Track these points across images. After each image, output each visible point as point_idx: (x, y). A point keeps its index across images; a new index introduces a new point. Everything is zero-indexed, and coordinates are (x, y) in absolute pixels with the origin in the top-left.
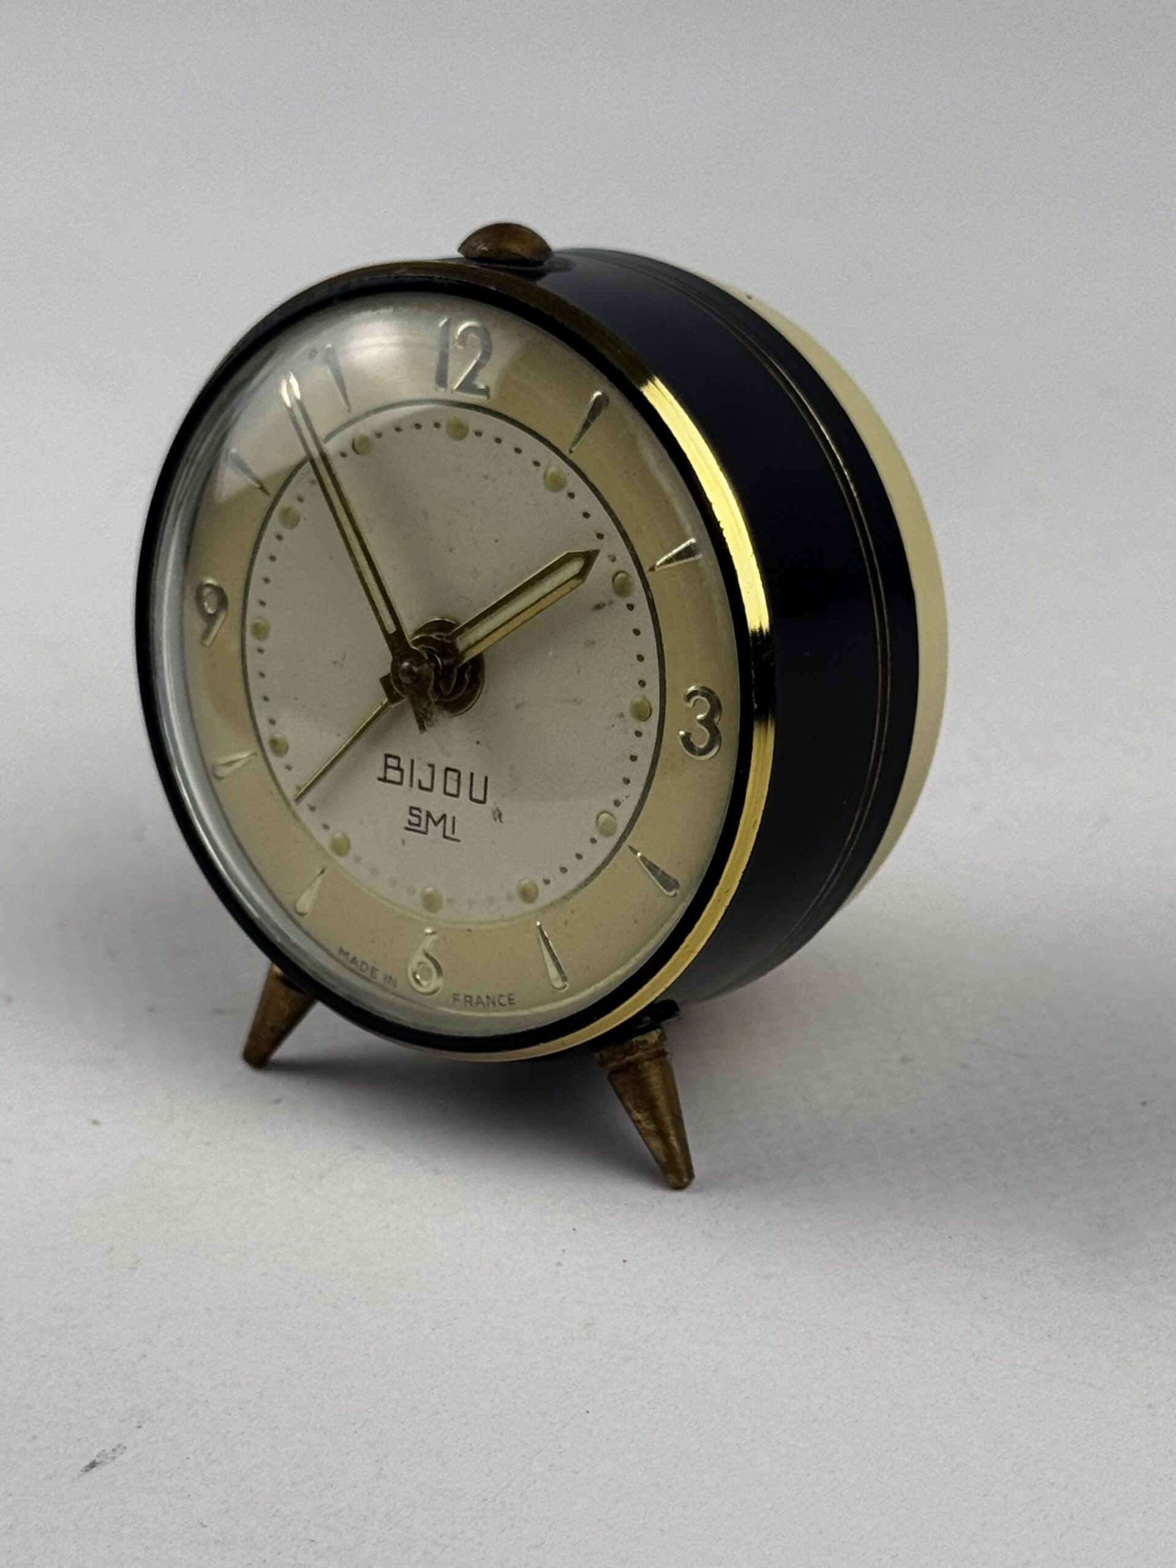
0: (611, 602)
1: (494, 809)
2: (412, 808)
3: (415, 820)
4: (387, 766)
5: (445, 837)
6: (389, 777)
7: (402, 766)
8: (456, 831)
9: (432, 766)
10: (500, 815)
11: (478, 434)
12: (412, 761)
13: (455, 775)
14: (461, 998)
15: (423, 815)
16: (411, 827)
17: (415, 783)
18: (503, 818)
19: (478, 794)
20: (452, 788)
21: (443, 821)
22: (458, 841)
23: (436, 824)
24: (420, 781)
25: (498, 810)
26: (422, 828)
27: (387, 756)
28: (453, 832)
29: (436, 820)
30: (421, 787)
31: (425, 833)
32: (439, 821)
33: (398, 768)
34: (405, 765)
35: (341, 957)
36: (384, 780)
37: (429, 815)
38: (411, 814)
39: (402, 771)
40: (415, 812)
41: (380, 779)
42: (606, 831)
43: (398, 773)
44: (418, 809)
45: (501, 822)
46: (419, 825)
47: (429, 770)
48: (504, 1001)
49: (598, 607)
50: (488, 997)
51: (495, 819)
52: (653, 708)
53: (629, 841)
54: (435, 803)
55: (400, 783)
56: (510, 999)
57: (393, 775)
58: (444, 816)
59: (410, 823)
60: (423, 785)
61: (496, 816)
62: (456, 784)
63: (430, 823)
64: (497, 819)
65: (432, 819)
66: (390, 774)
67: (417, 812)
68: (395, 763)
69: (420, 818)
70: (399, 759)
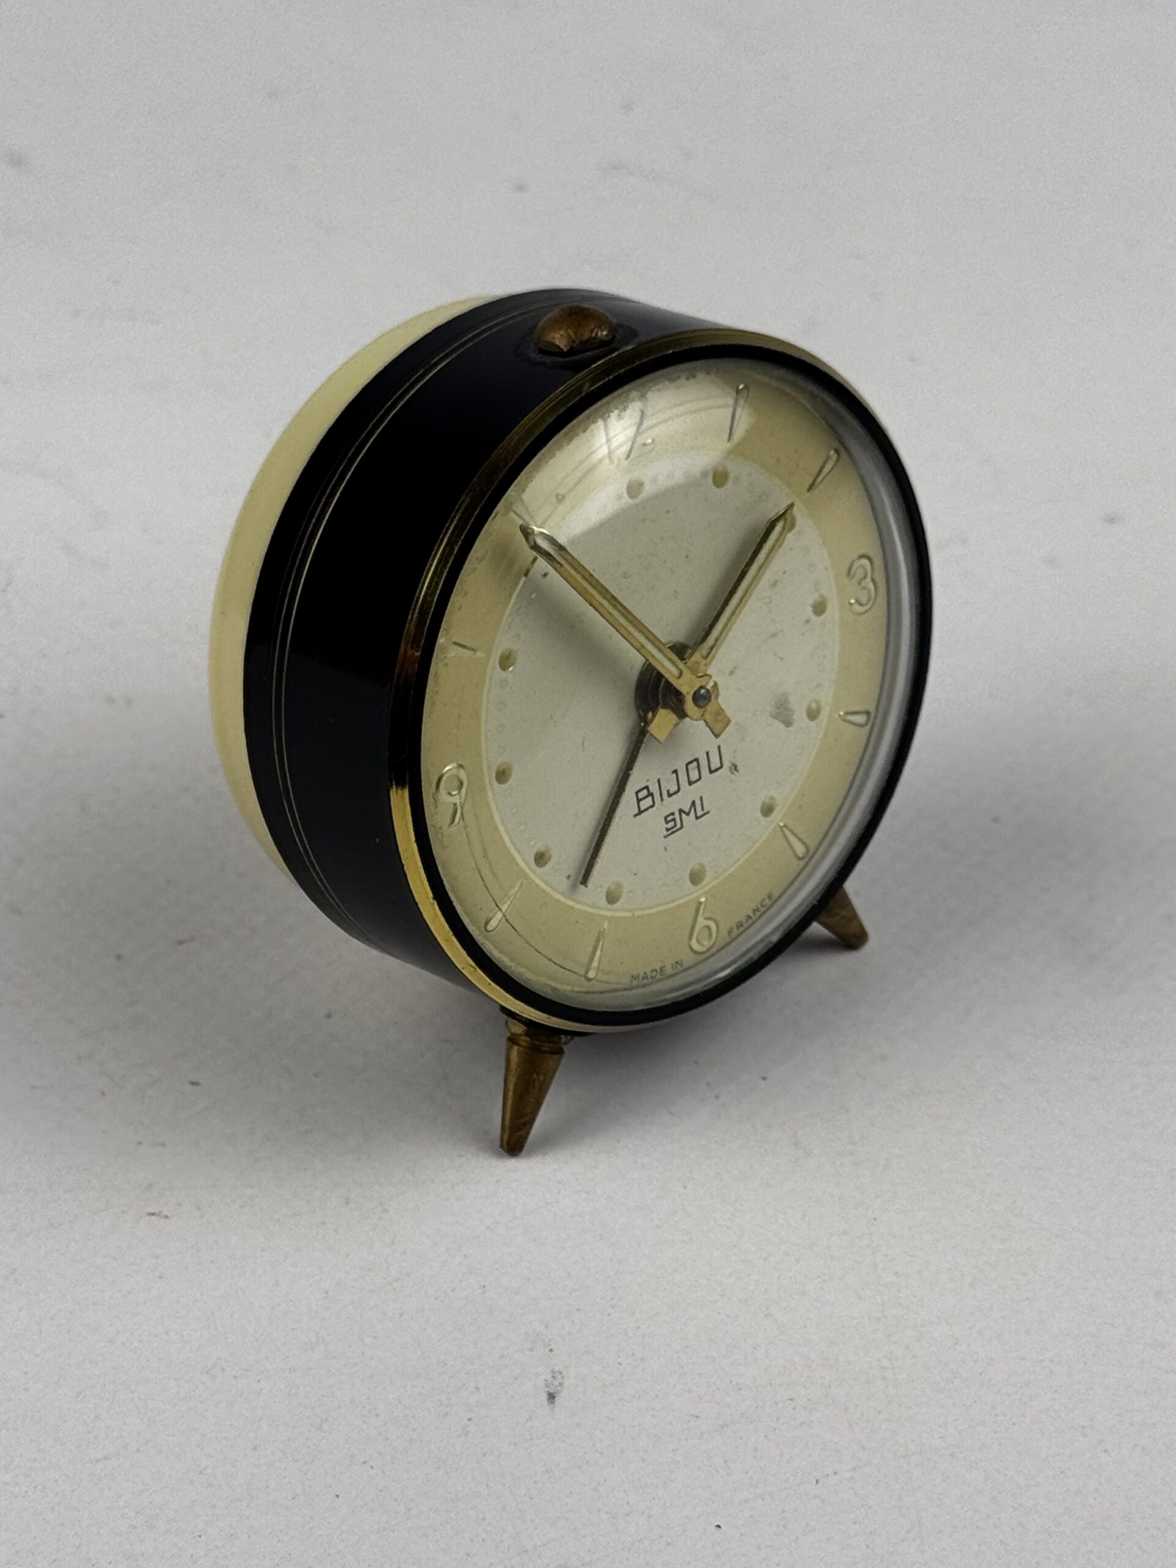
1: (730, 765)
2: (666, 817)
4: (639, 800)
5: (697, 818)
6: (642, 808)
7: (650, 790)
8: (705, 807)
9: (675, 771)
10: (736, 767)
12: (658, 781)
13: (695, 763)
14: (734, 927)
15: (677, 816)
16: (671, 832)
17: (665, 795)
18: (738, 767)
19: (715, 763)
20: (694, 775)
21: (693, 808)
22: (707, 814)
23: (688, 814)
24: (668, 791)
25: (732, 764)
26: (679, 826)
27: (637, 793)
28: (703, 809)
29: (687, 811)
30: (669, 795)
31: (681, 827)
32: (690, 811)
33: (649, 794)
34: (654, 788)
35: (635, 983)
36: (640, 812)
37: (681, 811)
39: (652, 794)
40: (668, 819)
41: (635, 816)
43: (650, 798)
44: (673, 814)
45: (738, 771)
46: (675, 825)
47: (674, 775)
48: (766, 902)
50: (754, 910)
51: (733, 773)
54: (685, 798)
55: (654, 805)
56: (769, 898)
57: (648, 802)
58: (693, 803)
59: (667, 830)
60: (671, 792)
61: (733, 770)
62: (697, 770)
63: (683, 814)
64: (735, 772)
65: (684, 812)
66: (645, 804)
67: (672, 817)
68: (644, 793)
69: (674, 820)
70: (646, 788)
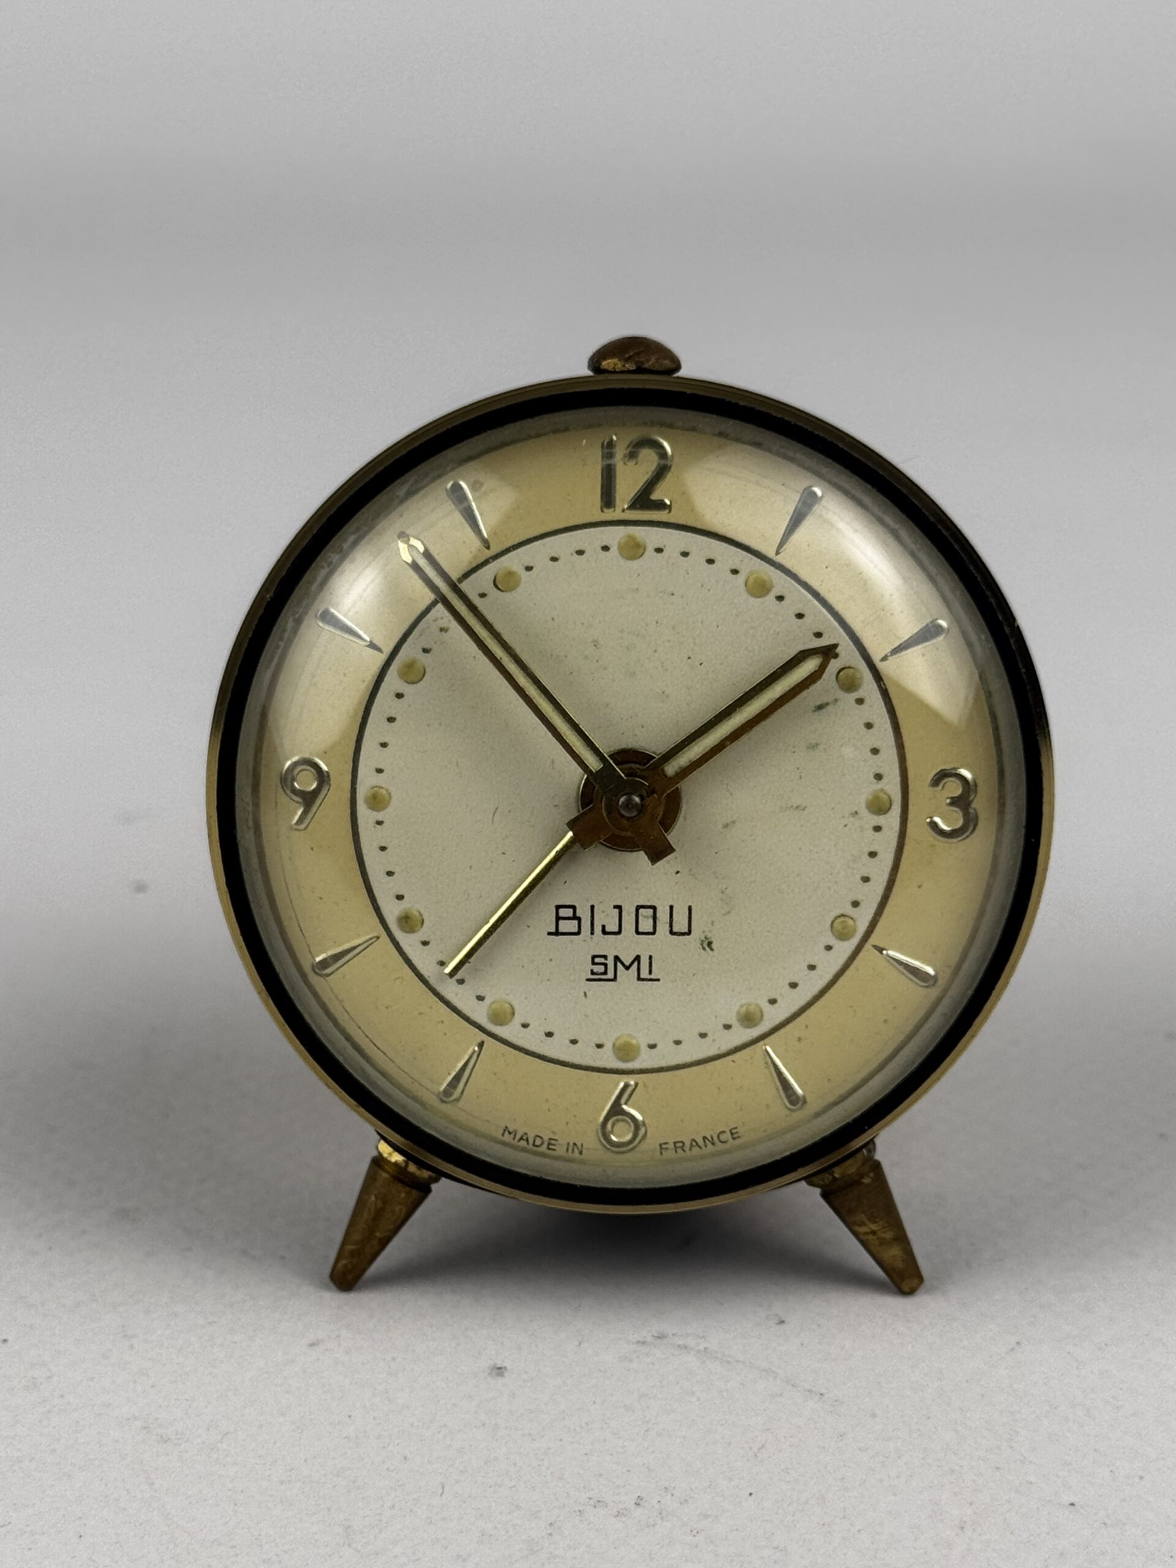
0: (836, 700)
1: (703, 938)
2: (594, 957)
3: (601, 969)
4: (558, 918)
5: (639, 979)
6: (561, 930)
7: (578, 915)
8: (653, 971)
9: (619, 907)
10: (710, 944)
11: (659, 550)
12: (592, 907)
13: (651, 911)
14: (671, 1146)
15: (610, 962)
16: (595, 978)
17: (598, 929)
18: (714, 946)
19: (681, 925)
20: (646, 925)
21: (636, 964)
22: (658, 980)
23: (627, 968)
24: (604, 927)
25: (706, 938)
26: (610, 975)
27: (558, 907)
28: (650, 972)
29: (627, 964)
30: (604, 932)
31: (615, 979)
32: (632, 963)
33: (575, 917)
34: (584, 913)
36: (557, 933)
37: (617, 959)
38: (593, 963)
39: (579, 919)
40: (597, 960)
41: (550, 934)
42: (843, 936)
43: (576, 922)
44: (605, 957)
45: (712, 950)
46: (605, 973)
47: (617, 911)
48: (727, 1136)
49: (820, 707)
50: (705, 1138)
51: (704, 949)
52: (892, 798)
53: (873, 940)
54: (627, 946)
55: (578, 933)
56: (732, 1134)
57: (571, 926)
58: (638, 958)
59: (593, 973)
60: (607, 929)
61: (705, 945)
62: (651, 921)
63: (619, 964)
64: (707, 948)
65: (622, 963)
66: (564, 926)
67: (602, 960)
68: (568, 912)
69: (606, 965)
70: (574, 907)
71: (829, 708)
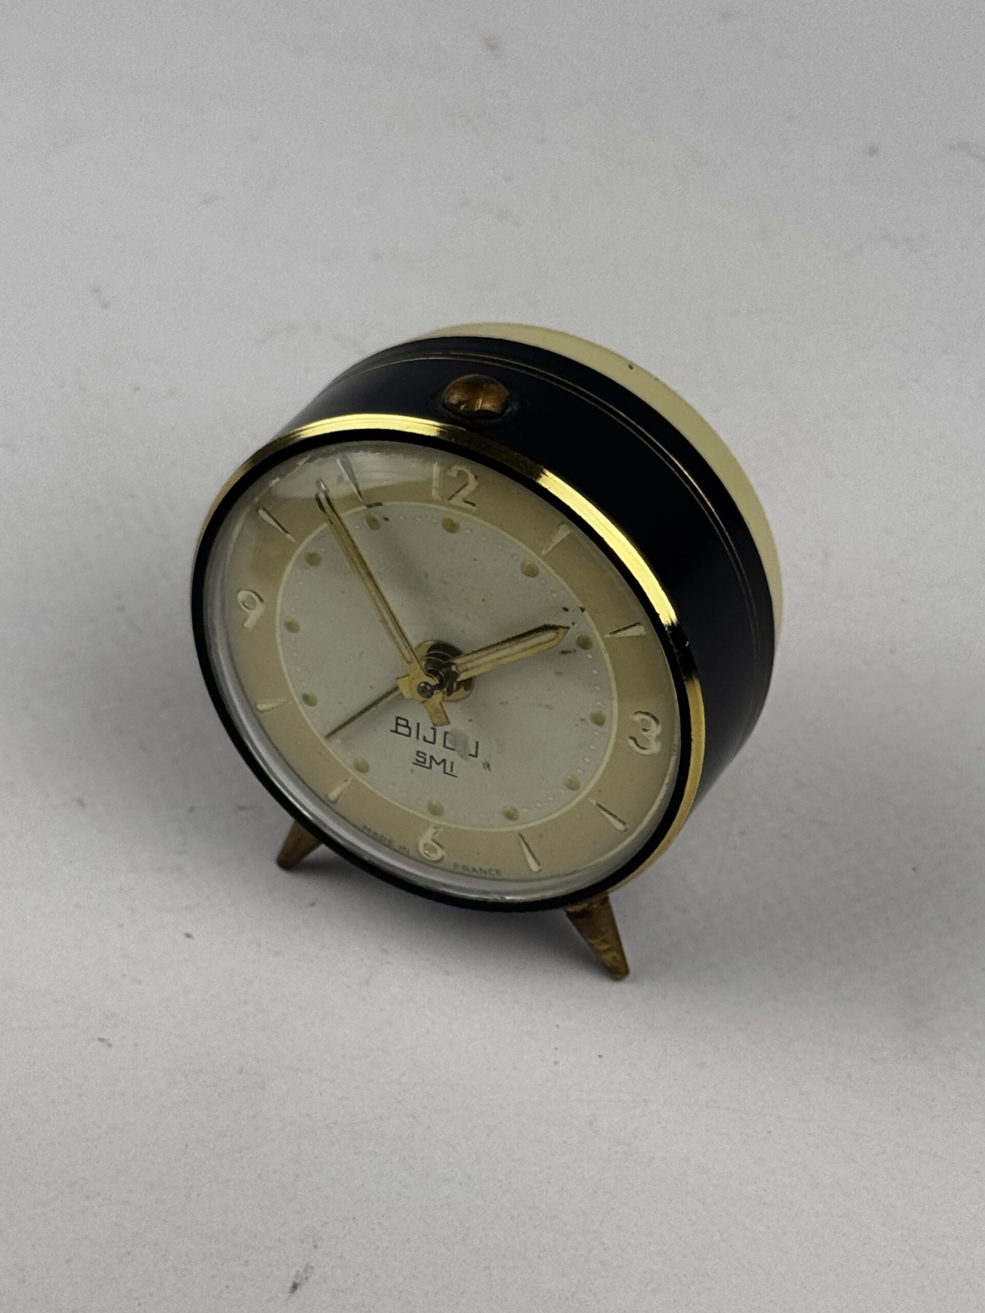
0: (575, 651)
1: (484, 762)
2: (418, 752)
3: (421, 759)
4: (397, 724)
5: (445, 772)
6: (399, 731)
7: (410, 725)
8: (454, 769)
9: (434, 729)
10: (489, 766)
12: (418, 724)
13: (453, 737)
14: (461, 866)
15: (428, 758)
16: (420, 764)
17: (421, 737)
18: (491, 768)
19: (471, 750)
20: (450, 744)
21: (443, 763)
22: (455, 776)
23: (438, 764)
24: (425, 737)
25: (487, 763)
26: (427, 764)
27: (398, 718)
28: (452, 770)
29: (438, 762)
30: (425, 740)
31: (430, 768)
32: (441, 763)
33: (407, 726)
34: (413, 726)
35: (365, 830)
36: (396, 732)
37: (432, 757)
38: (418, 755)
39: (410, 729)
40: (421, 754)
41: (392, 731)
42: (572, 787)
43: (408, 729)
44: (425, 754)
45: (490, 770)
46: (425, 762)
47: (432, 731)
48: (494, 874)
49: (564, 652)
50: (481, 869)
52: (607, 718)
54: (438, 751)
55: (409, 736)
56: (498, 874)
57: (406, 731)
58: (444, 761)
59: (417, 760)
60: (427, 739)
61: (485, 766)
62: (453, 743)
63: (433, 763)
64: (486, 768)
65: (435, 761)
66: (400, 729)
67: (423, 755)
68: (404, 723)
69: (425, 759)
70: (407, 721)
71: (569, 654)
